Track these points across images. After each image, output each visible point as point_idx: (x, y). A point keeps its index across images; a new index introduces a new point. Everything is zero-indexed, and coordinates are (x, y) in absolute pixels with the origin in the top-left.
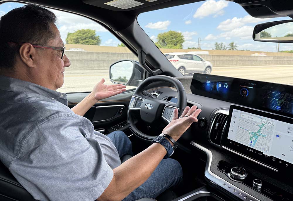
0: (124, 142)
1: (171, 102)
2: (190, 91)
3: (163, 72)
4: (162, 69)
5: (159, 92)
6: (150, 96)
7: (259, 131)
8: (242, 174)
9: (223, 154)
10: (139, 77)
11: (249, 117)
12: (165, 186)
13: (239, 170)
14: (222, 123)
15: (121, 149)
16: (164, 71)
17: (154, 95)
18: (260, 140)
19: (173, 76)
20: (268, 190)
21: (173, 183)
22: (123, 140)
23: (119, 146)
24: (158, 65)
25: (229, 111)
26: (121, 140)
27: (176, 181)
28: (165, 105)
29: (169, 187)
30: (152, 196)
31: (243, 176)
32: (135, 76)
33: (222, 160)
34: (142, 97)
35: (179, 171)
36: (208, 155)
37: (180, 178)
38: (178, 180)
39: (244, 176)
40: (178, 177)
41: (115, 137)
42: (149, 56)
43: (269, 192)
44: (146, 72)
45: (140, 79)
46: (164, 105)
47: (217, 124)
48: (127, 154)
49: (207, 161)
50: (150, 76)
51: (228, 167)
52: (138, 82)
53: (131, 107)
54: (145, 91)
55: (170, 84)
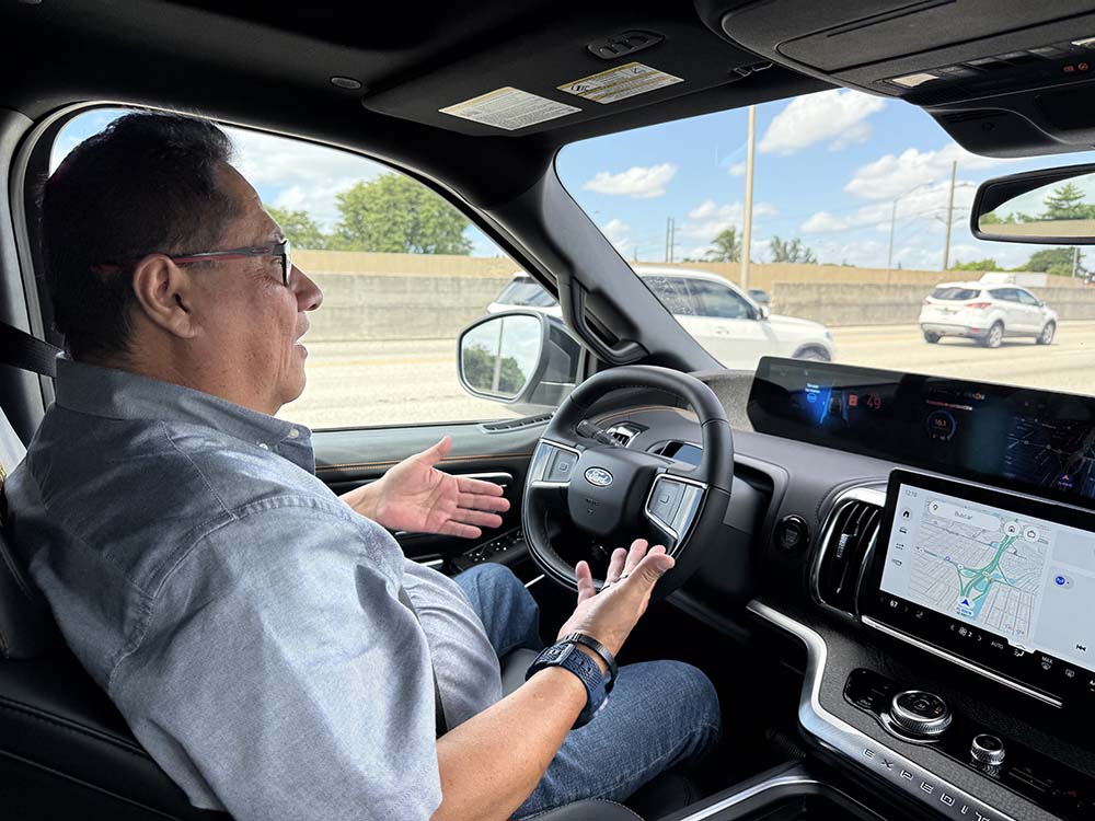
0: (513, 604)
1: (677, 463)
2: (745, 423)
3: (647, 352)
4: (644, 344)
5: (636, 427)
6: (604, 441)
7: (995, 563)
8: (932, 716)
9: (864, 646)
10: (562, 371)
11: (957, 513)
12: (660, 758)
13: (921, 702)
14: (859, 534)
15: (500, 627)
16: (651, 352)
17: (616, 435)
18: (998, 595)
19: (686, 369)
20: (1026, 772)
21: (687, 746)
22: (508, 596)
23: (493, 617)
24: (631, 330)
25: (888, 492)
26: (502, 595)
27: (697, 739)
28: (656, 470)
29: (671, 762)
30: (612, 794)
31: (935, 725)
32: (549, 368)
33: (859, 666)
34: (573, 444)
35: (709, 706)
36: (812, 650)
37: (712, 730)
38: (703, 736)
39: (938, 722)
40: (705, 728)
41: (479, 587)
42: (600, 297)
43: (1029, 780)
44: (588, 353)
45: (567, 377)
46: (653, 472)
47: (844, 537)
48: (523, 646)
49: (808, 669)
50: (601, 367)
51: (883, 691)
52: (559, 391)
53: (536, 479)
54: (585, 423)
55: (675, 398)
